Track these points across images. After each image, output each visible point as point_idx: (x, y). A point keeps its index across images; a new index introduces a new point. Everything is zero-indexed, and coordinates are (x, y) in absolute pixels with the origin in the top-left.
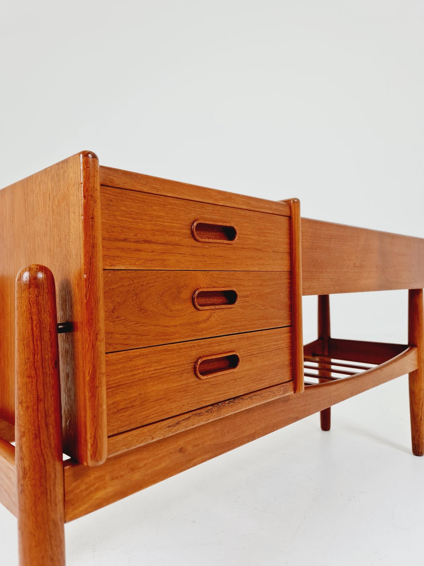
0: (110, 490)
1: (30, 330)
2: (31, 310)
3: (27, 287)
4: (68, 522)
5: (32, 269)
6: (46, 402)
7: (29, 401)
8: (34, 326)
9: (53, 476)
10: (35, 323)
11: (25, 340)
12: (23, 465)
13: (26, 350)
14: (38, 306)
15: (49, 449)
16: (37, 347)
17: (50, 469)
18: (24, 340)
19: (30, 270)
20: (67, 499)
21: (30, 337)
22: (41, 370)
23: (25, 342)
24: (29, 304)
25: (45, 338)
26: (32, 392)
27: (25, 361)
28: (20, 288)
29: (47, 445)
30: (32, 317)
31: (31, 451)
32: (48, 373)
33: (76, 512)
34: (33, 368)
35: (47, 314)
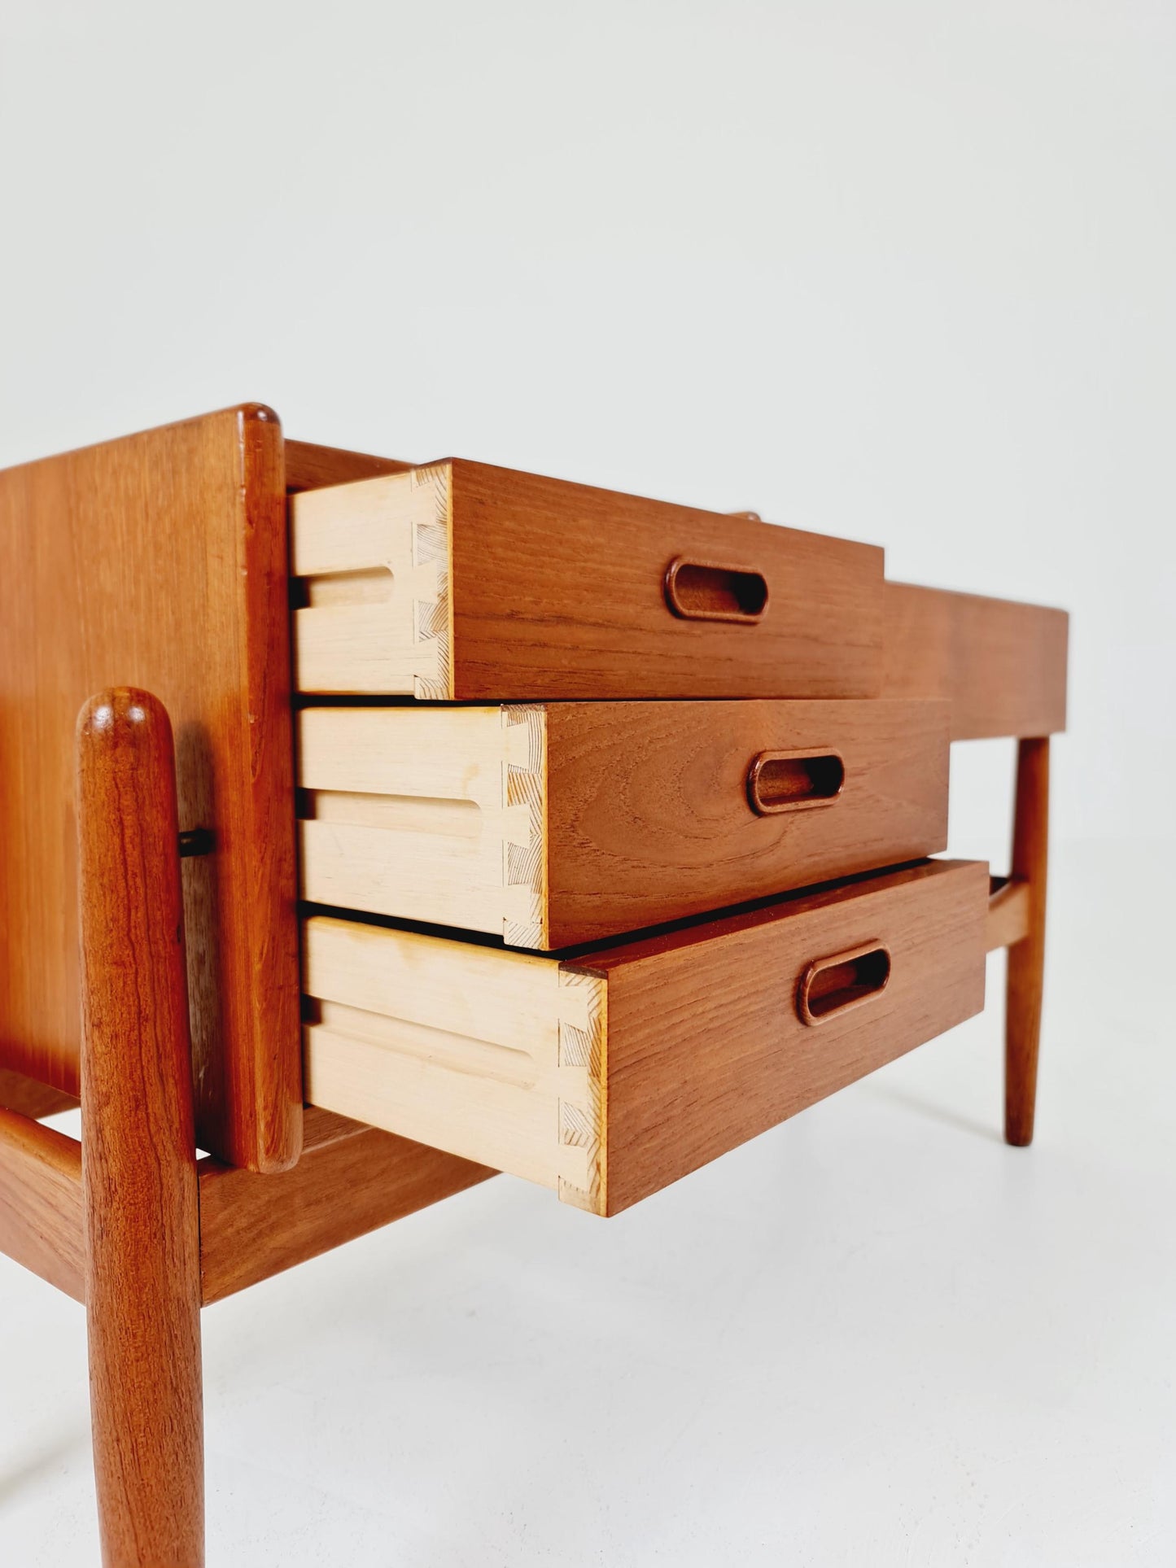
0: (304, 1228)
1: (119, 850)
2: (119, 803)
3: (110, 743)
4: (208, 1304)
5: (121, 700)
6: (158, 1024)
7: (118, 1021)
8: (127, 840)
9: (177, 1193)
10: (129, 832)
11: (107, 874)
12: (105, 1172)
13: (108, 899)
14: (137, 793)
15: (167, 1133)
16: (136, 890)
17: (171, 1180)
18: (102, 875)
19: (113, 701)
20: (205, 1250)
21: (118, 866)
22: (145, 948)
23: (106, 880)
24: (114, 786)
25: (154, 870)
26: (126, 999)
27: (107, 926)
28: (90, 746)
29: (164, 1124)
30: (121, 818)
31: (124, 1139)
32: (163, 953)
33: (227, 1279)
34: (127, 943)
35: (158, 812)
